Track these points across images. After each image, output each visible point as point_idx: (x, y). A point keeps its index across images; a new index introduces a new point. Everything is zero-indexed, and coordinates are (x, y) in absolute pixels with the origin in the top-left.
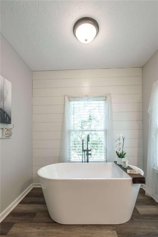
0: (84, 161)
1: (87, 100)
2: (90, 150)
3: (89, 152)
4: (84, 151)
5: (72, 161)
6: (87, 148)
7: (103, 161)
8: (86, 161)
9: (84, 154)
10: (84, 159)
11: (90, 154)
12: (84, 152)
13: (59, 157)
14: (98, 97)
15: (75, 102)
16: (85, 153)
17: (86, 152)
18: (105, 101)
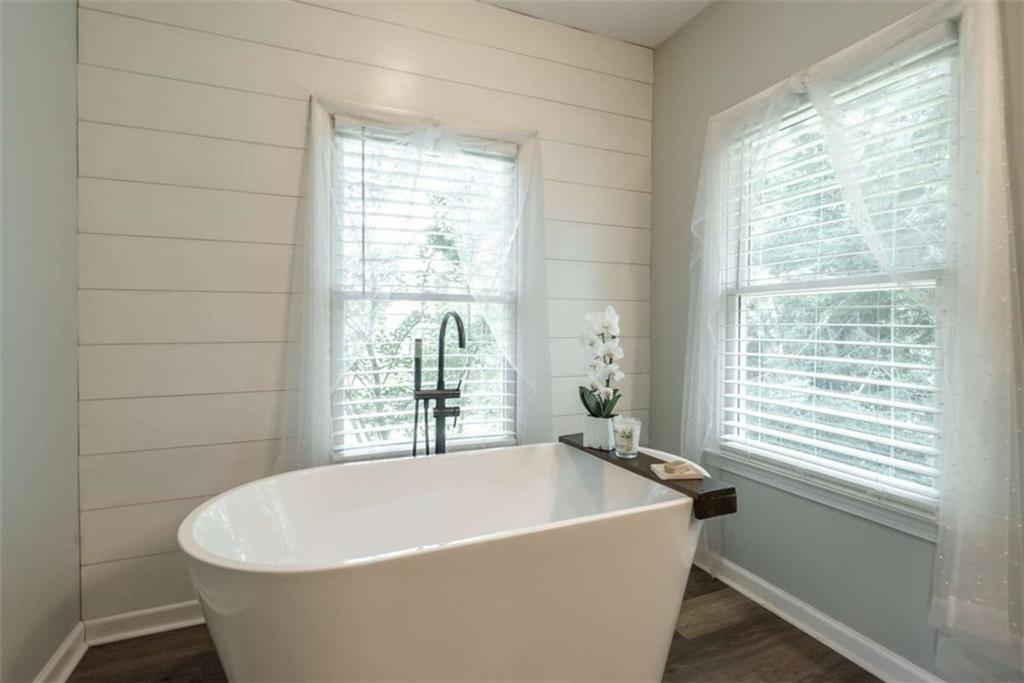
0: (421, 446)
1: (437, 144)
2: (455, 394)
3: (449, 403)
4: (422, 396)
5: (347, 454)
6: (441, 383)
7: (499, 439)
8: (432, 445)
9: (422, 410)
10: (421, 437)
11: (455, 412)
12: (421, 401)
13: (277, 439)
14: (481, 141)
15: (372, 147)
16: (426, 406)
17: (433, 403)
18: (510, 165)
